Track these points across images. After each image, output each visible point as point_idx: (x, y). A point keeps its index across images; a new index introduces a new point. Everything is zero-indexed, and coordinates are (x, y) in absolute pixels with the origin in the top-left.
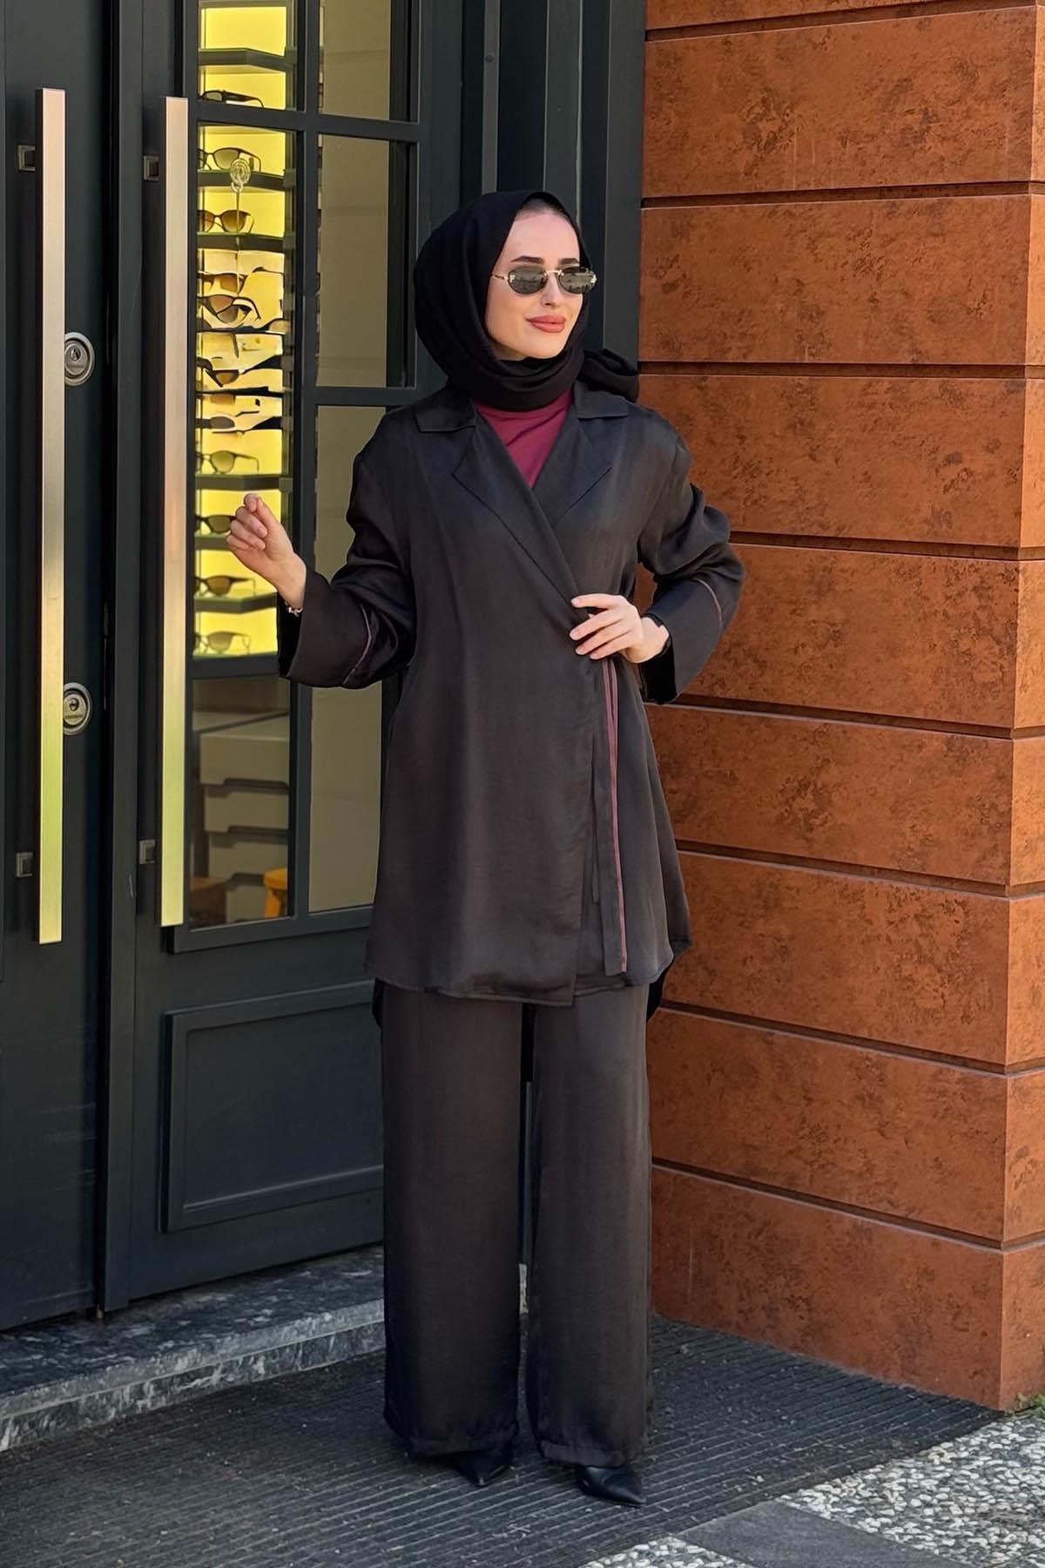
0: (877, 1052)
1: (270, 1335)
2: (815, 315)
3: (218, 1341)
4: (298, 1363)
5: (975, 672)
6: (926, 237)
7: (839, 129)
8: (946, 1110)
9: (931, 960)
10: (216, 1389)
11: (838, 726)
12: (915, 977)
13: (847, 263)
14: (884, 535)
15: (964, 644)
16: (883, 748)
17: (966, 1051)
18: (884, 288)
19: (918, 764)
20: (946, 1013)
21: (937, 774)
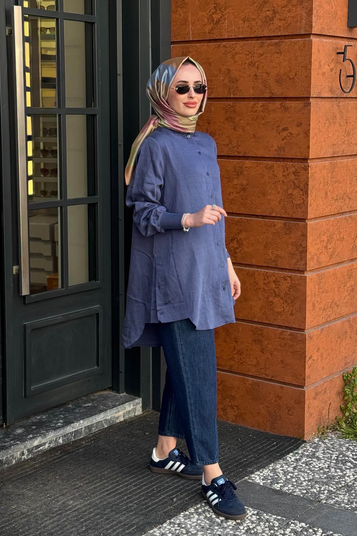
0: (260, 326)
1: (63, 430)
2: (235, 81)
3: (47, 433)
4: (73, 438)
5: (293, 201)
6: (274, 53)
7: (242, 17)
8: (285, 344)
9: (279, 296)
10: (47, 450)
11: (245, 219)
12: (273, 301)
13: (246, 63)
14: (261, 155)
15: (290, 191)
16: (261, 226)
17: (292, 325)
18: (259, 71)
19: (274, 231)
20: (284, 313)
21: (281, 235)
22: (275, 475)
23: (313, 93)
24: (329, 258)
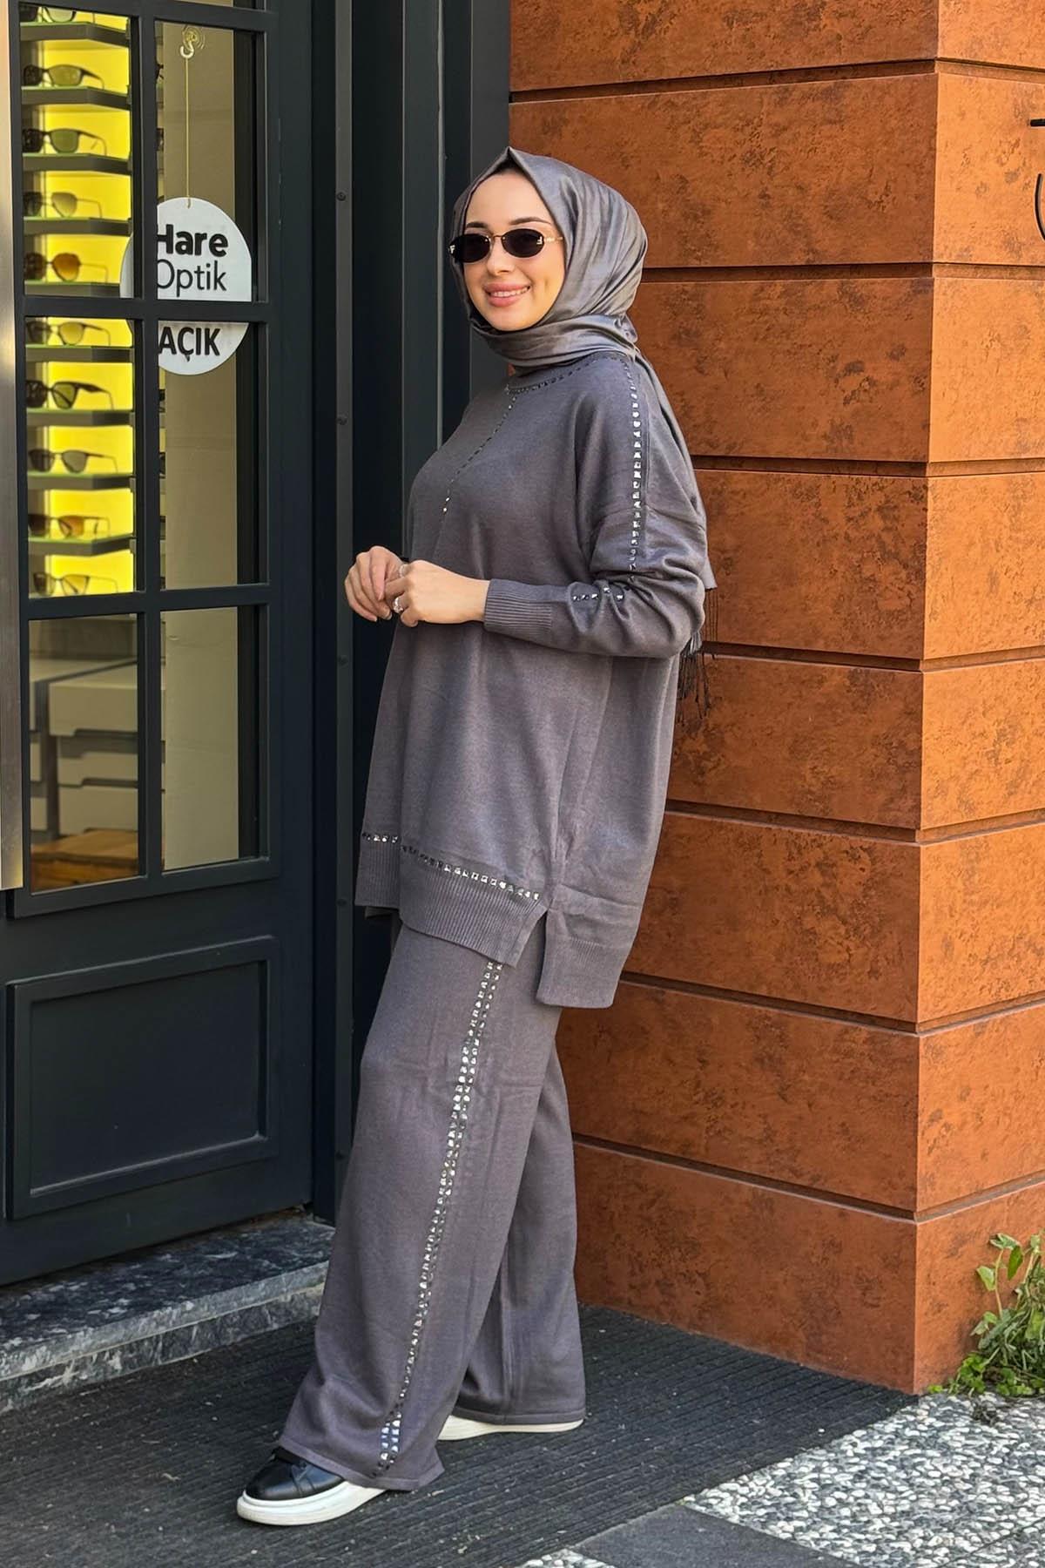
0: (776, 1011)
1: (126, 1327)
2: (700, 214)
3: (70, 1336)
4: (158, 1356)
5: (880, 599)
6: (821, 124)
7: (724, 9)
8: (853, 1071)
9: (835, 911)
10: (68, 1388)
11: (732, 661)
12: (817, 929)
13: (735, 156)
14: (781, 452)
15: (868, 570)
16: (780, 684)
17: (874, 1009)
18: (776, 183)
19: (819, 700)
20: (852, 968)
21: (839, 711)
23: (942, 248)
24: (1004, 792)
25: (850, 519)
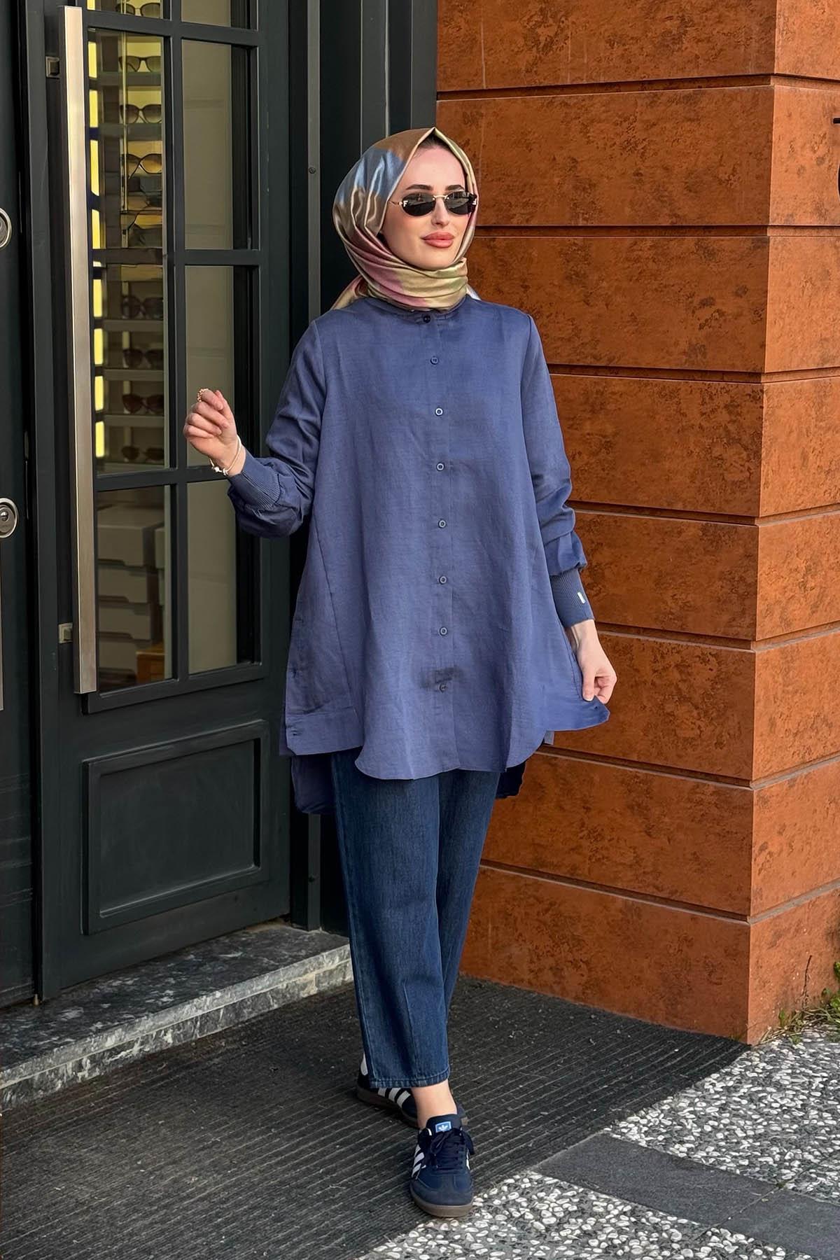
0: (643, 771)
1: (175, 1012)
2: (587, 186)
3: (137, 1020)
4: (197, 1032)
5: (726, 473)
6: (683, 121)
7: (607, 34)
8: (703, 815)
9: (690, 700)
10: (137, 1058)
11: (610, 517)
12: (676, 713)
13: (615, 143)
14: (650, 364)
15: (717, 451)
16: (648, 534)
17: (719, 770)
18: (647, 164)
19: (678, 546)
20: (702, 741)
21: (694, 554)
22: (674, 1123)
23: (775, 215)
24: (809, 611)
25: (703, 414)
